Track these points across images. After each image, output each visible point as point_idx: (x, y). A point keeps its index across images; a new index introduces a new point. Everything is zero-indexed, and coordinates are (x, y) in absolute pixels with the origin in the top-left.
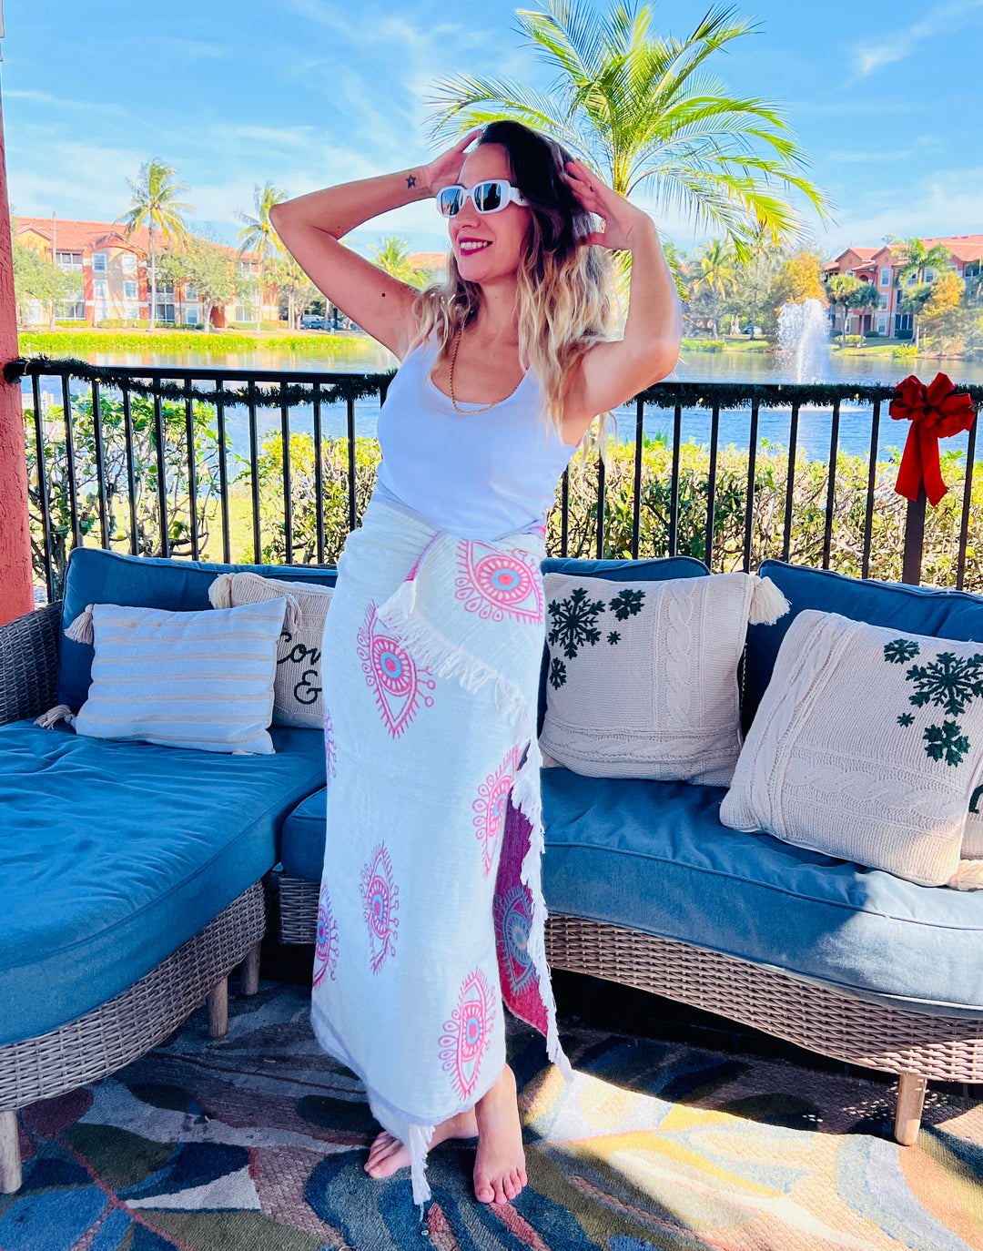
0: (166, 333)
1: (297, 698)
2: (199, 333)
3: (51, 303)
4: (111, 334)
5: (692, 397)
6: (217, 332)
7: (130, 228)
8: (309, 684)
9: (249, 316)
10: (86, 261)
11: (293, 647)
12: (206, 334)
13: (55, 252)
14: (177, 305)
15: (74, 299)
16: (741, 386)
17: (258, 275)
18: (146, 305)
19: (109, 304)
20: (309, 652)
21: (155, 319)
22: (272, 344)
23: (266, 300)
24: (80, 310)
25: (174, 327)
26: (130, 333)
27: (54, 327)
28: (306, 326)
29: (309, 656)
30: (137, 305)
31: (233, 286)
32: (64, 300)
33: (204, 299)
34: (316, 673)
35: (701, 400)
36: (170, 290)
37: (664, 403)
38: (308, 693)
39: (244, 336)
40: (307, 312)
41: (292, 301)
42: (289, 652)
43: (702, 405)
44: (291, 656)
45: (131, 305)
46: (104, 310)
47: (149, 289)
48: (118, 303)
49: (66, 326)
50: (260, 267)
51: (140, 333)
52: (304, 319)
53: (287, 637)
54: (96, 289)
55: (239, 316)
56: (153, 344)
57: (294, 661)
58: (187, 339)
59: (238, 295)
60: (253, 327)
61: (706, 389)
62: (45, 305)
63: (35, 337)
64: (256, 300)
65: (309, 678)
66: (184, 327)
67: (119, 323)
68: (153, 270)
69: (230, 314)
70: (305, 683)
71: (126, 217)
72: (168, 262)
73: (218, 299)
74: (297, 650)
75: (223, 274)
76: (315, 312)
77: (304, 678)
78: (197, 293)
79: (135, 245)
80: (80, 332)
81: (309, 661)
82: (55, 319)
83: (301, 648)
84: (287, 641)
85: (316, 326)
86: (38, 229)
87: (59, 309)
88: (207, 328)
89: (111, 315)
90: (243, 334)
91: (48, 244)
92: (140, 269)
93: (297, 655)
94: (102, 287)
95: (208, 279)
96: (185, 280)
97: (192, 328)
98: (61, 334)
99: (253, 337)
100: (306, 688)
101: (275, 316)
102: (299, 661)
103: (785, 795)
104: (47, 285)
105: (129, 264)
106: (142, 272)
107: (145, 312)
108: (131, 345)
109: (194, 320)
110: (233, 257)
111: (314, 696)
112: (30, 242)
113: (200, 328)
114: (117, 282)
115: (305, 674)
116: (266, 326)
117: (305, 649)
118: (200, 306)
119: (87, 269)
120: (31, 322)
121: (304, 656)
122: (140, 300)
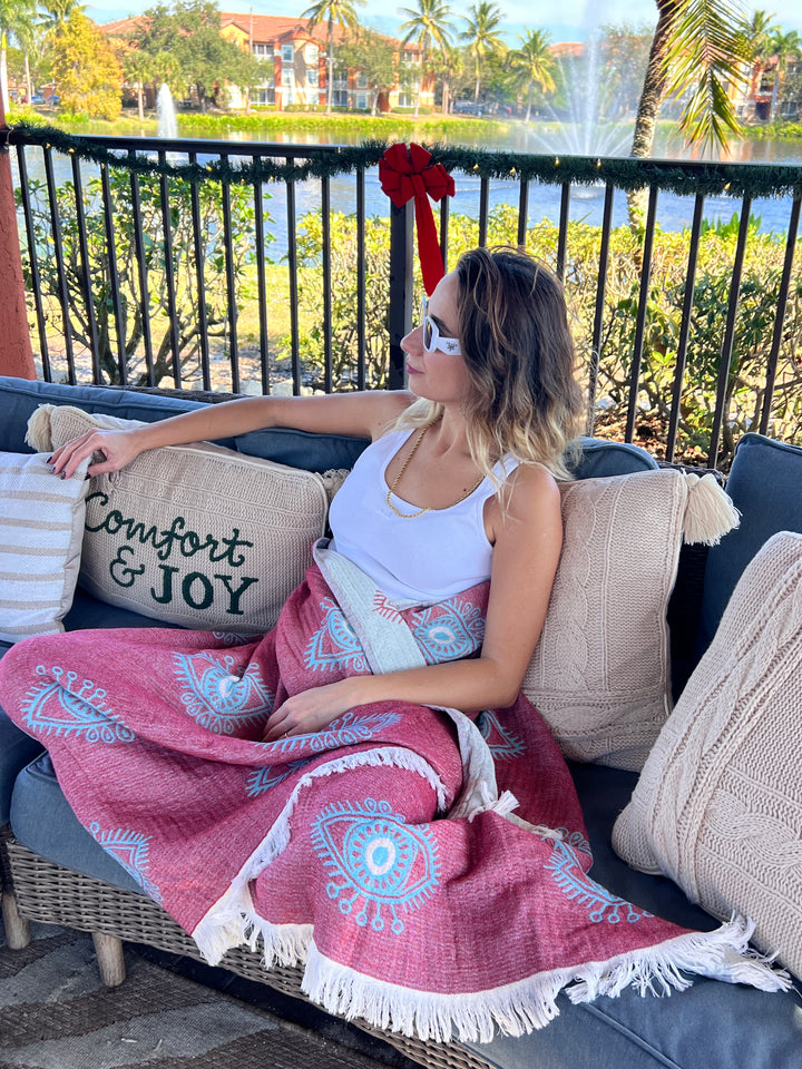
0: (340, 117)
1: (114, 577)
2: (367, 117)
3: (247, 90)
4: (295, 117)
5: (716, 181)
6: (382, 116)
7: (312, 22)
8: (124, 563)
9: (409, 102)
10: (277, 52)
11: (108, 513)
12: (371, 118)
13: (251, 43)
14: (349, 91)
15: (265, 85)
16: (781, 168)
17: (419, 64)
18: (324, 91)
19: (294, 90)
20: (125, 523)
21: (331, 104)
22: (427, 126)
23: (425, 86)
24: (271, 95)
25: (347, 111)
26: (311, 116)
27: (250, 111)
28: (457, 111)
29: (125, 527)
30: (318, 91)
31: (397, 74)
32: (258, 87)
33: (372, 85)
34: (132, 551)
35: (728, 186)
36: (344, 78)
37: (682, 189)
38: (124, 573)
39: (404, 120)
40: (460, 98)
41: (446, 88)
42: (104, 520)
43: (730, 192)
44: (106, 524)
45: (311, 91)
46: (290, 95)
47: (327, 76)
48: (300, 90)
49: (259, 110)
50: (421, 57)
51: (318, 117)
52: (457, 104)
53: (103, 499)
54: (284, 76)
55: (401, 102)
56: (329, 126)
57: (110, 532)
58: (356, 122)
59: (401, 82)
60: (413, 111)
61: (736, 171)
62: (242, 91)
63: (233, 119)
64: (416, 87)
65: (125, 555)
66: (355, 111)
67: (302, 108)
68: (332, 60)
69: (393, 101)
70: (120, 560)
71: (309, 11)
72: (344, 53)
73: (384, 86)
74: (113, 518)
75: (389, 63)
76: (466, 98)
77: (119, 554)
78: (367, 80)
79: (317, 37)
80: (270, 115)
81: (125, 534)
82: (251, 103)
83: (117, 514)
84: (103, 504)
85: (465, 111)
86: (238, 22)
87: (253, 95)
88: (374, 112)
89: (295, 101)
90: (404, 118)
91: (246, 36)
92: (320, 59)
93: (113, 524)
94: (288, 75)
95: (377, 68)
96: (357, 69)
97: (361, 112)
98: (255, 117)
99: (412, 120)
100: (121, 567)
101: (431, 102)
102: (114, 532)
103: (700, 846)
104: (244, 74)
105: (311, 54)
106: (323, 61)
107: (322, 97)
108: (312, 127)
109: (362, 104)
110: (398, 47)
111: (130, 579)
112: (232, 34)
113: (368, 112)
114: (301, 70)
115: (121, 549)
116: (423, 111)
117: (121, 517)
118: (368, 93)
119: (277, 60)
120: (230, 106)
121: (119, 527)
122: (320, 87)
